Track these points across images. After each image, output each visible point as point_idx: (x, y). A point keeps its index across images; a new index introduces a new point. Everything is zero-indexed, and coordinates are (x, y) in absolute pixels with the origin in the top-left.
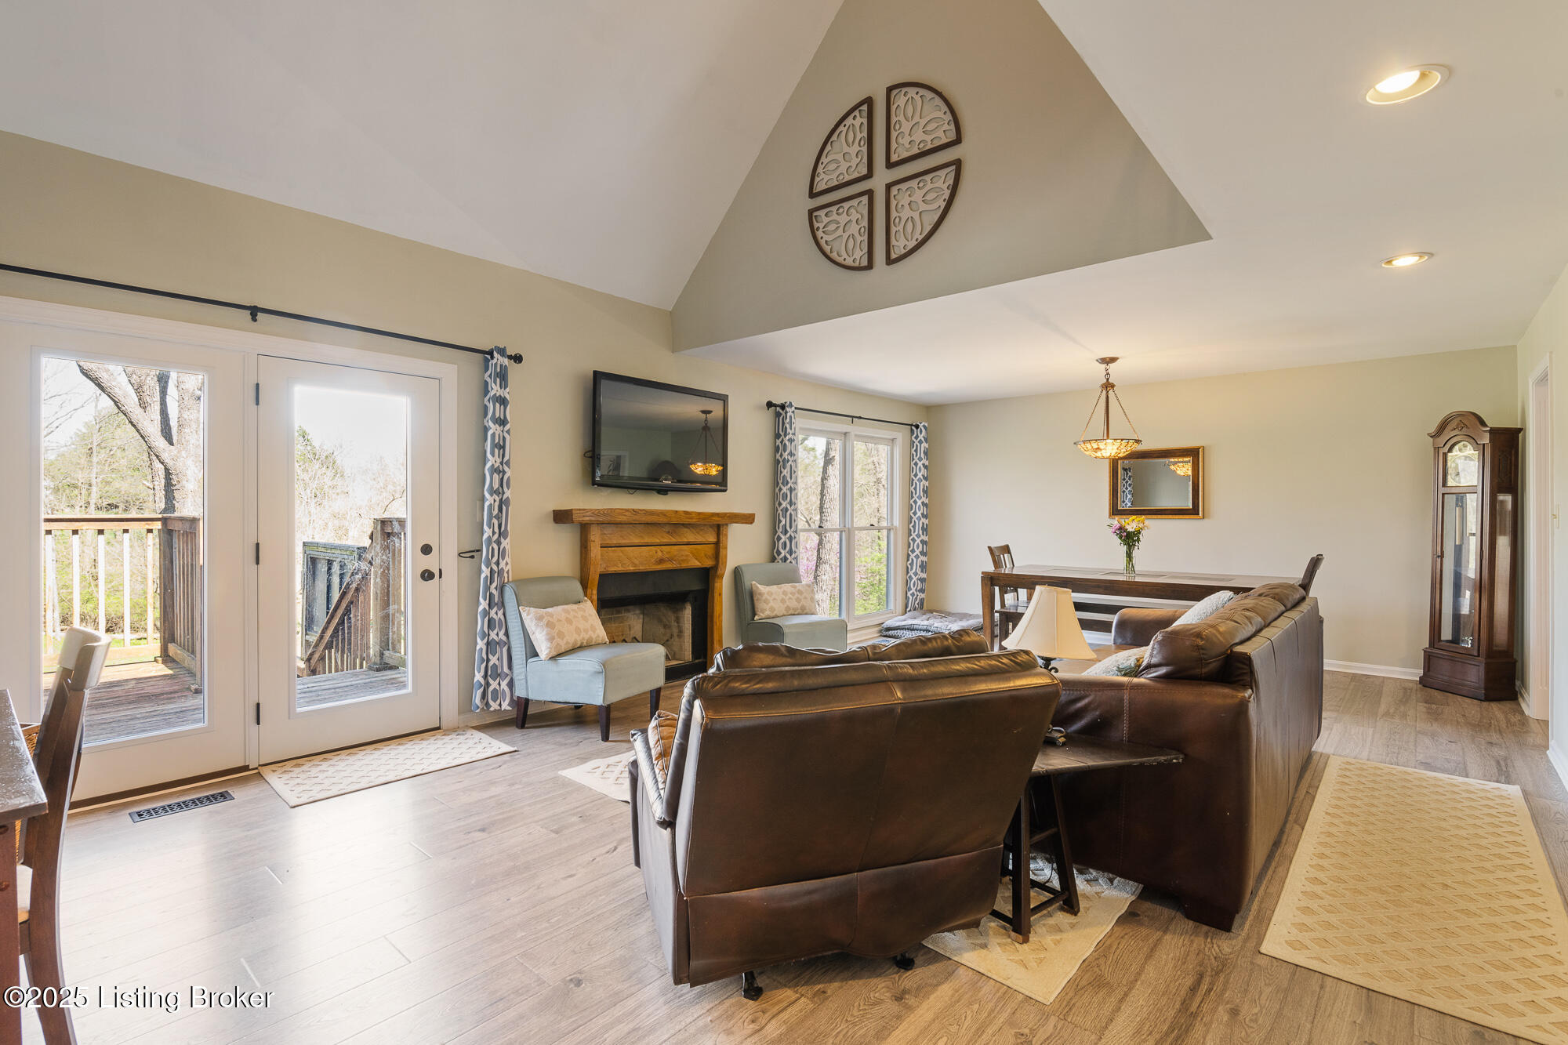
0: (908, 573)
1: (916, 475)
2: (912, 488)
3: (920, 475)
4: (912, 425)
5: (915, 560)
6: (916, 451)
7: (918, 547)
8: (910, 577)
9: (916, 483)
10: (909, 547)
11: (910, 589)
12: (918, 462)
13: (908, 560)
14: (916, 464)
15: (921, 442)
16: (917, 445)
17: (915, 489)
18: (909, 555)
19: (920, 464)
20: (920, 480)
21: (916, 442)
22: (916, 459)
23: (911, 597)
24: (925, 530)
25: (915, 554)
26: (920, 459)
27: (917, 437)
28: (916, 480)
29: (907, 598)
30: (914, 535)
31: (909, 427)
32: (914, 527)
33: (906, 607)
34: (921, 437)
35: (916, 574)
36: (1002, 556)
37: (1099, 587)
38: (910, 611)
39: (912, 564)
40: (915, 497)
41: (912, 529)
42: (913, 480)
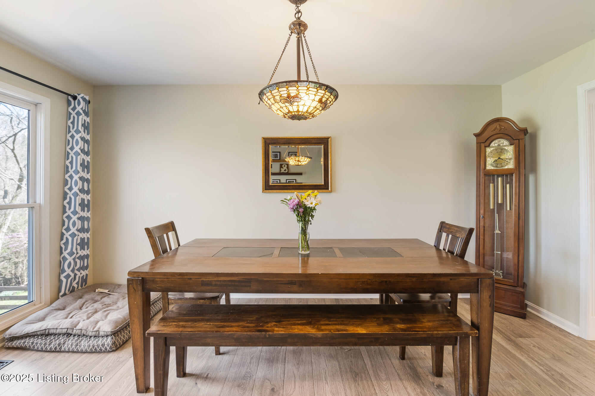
0: (61, 253)
1: (72, 148)
2: (67, 162)
3: (77, 149)
4: (68, 95)
5: (70, 239)
6: (73, 123)
7: (74, 224)
8: (65, 259)
9: (72, 157)
10: (63, 225)
11: (63, 271)
12: (75, 134)
13: (62, 239)
14: (73, 137)
15: (78, 114)
16: (74, 117)
17: (71, 163)
18: (62, 235)
19: (77, 137)
20: (77, 154)
21: (74, 114)
22: (73, 132)
23: (64, 280)
24: (83, 205)
25: (70, 232)
26: (78, 132)
27: (74, 109)
28: (72, 154)
29: (60, 281)
30: (69, 212)
31: (66, 96)
32: (69, 203)
33: (59, 290)
34: (79, 109)
35: (71, 254)
36: (165, 235)
37: (292, 283)
38: (65, 294)
39: (66, 244)
40: (71, 172)
41: (67, 206)
42: (69, 153)
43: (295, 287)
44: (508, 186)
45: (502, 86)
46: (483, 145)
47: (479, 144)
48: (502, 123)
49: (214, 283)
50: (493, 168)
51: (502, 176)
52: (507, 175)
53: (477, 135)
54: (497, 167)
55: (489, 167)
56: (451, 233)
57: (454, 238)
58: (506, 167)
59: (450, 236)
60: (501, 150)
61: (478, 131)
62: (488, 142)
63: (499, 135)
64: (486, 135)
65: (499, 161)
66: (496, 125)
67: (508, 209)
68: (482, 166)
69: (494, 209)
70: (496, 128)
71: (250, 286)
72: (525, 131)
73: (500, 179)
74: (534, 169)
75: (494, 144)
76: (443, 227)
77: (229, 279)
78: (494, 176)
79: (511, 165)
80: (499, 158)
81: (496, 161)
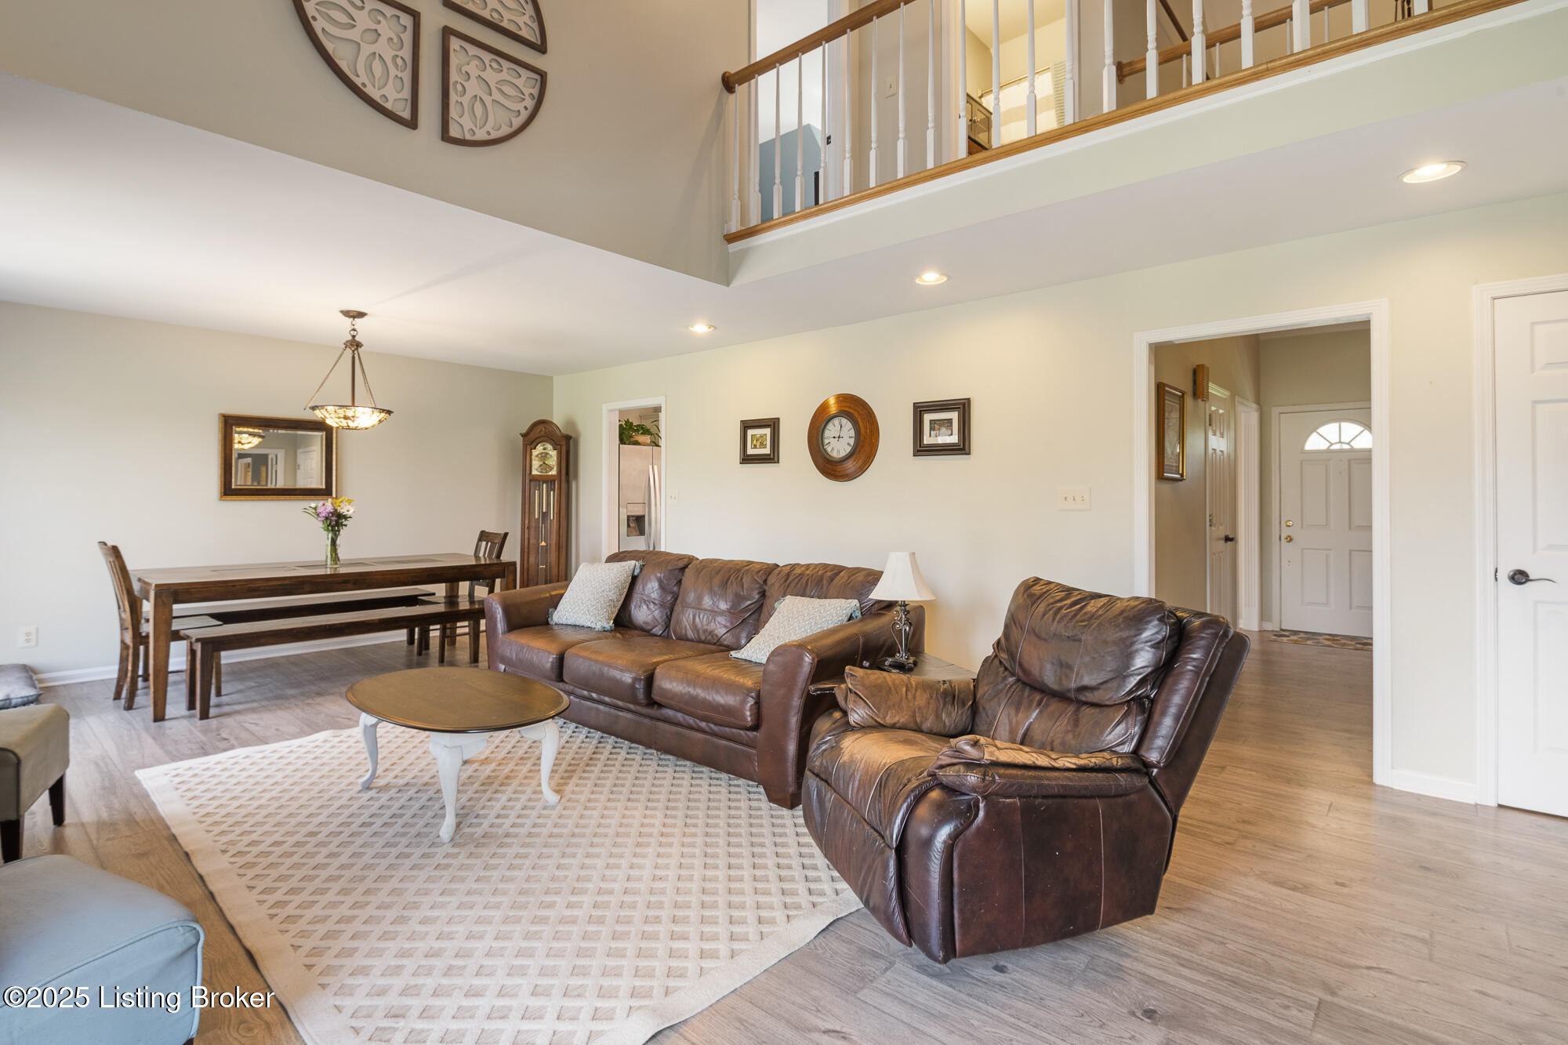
43: (350, 586)
44: (552, 493)
45: (555, 379)
46: (528, 447)
47: (525, 445)
48: (547, 426)
49: (262, 588)
50: (538, 473)
51: (546, 482)
52: (551, 481)
53: (524, 436)
54: (541, 472)
55: (535, 472)
56: (490, 541)
57: (493, 544)
58: (550, 473)
59: (489, 543)
60: (544, 456)
61: (524, 431)
62: (534, 444)
63: (542, 439)
64: (532, 436)
65: (545, 466)
66: (541, 427)
67: (552, 518)
68: (528, 472)
69: (539, 519)
70: (541, 430)
71: (303, 588)
72: (568, 438)
73: (544, 485)
74: (576, 477)
75: (540, 448)
76: (484, 536)
77: (279, 583)
78: (539, 481)
79: (554, 472)
80: (544, 463)
81: (541, 465)
